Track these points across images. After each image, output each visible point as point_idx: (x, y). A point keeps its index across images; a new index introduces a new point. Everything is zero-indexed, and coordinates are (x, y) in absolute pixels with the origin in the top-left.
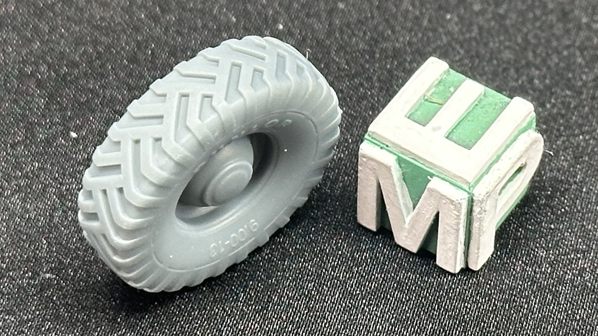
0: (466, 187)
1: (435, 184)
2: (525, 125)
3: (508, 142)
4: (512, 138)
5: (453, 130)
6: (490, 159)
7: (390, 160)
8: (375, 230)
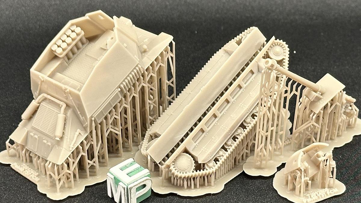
0: (127, 185)
1: (120, 183)
2: (147, 175)
3: (141, 178)
4: (142, 177)
5: (129, 173)
6: (134, 180)
7: (113, 177)
8: (111, 197)
